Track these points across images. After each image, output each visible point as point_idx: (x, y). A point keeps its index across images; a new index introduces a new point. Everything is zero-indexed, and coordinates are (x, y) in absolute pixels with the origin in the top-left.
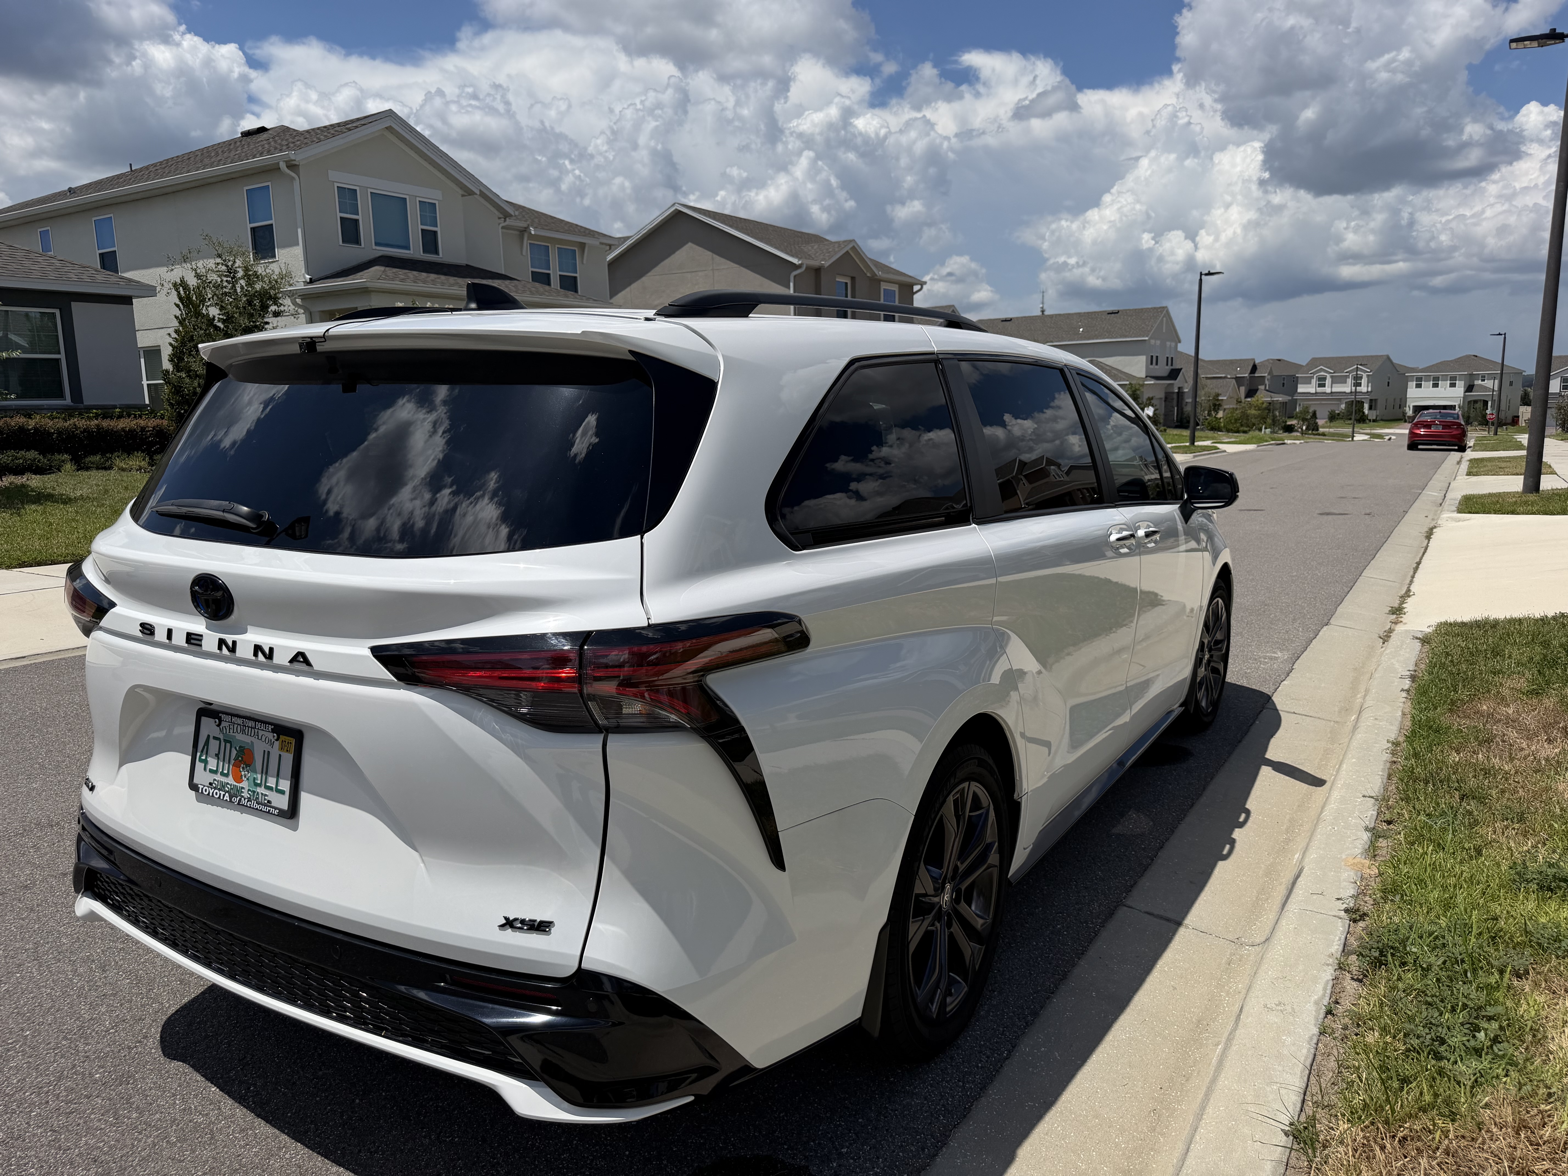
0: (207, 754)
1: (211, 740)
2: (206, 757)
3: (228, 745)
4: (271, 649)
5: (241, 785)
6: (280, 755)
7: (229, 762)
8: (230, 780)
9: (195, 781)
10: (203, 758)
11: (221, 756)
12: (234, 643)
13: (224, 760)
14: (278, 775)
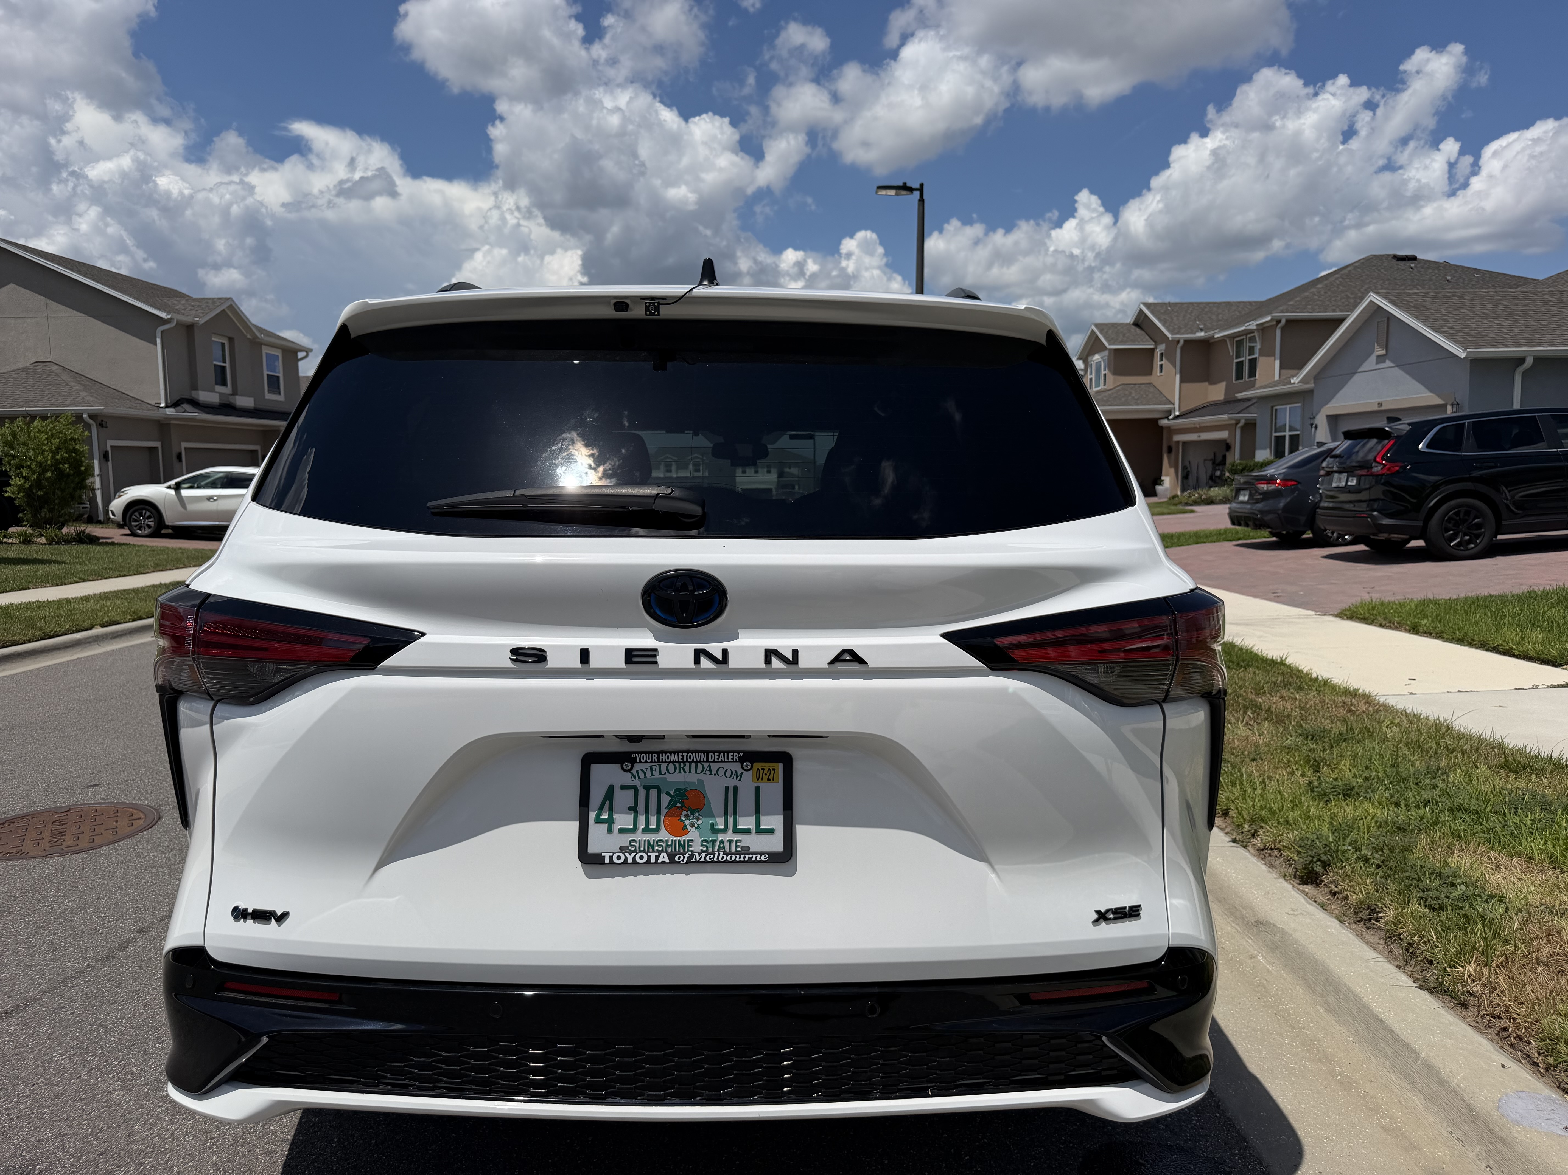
0: (611, 809)
1: (617, 791)
2: (611, 815)
3: (653, 793)
4: (795, 652)
5: (686, 838)
6: (758, 789)
7: (659, 812)
8: (664, 835)
9: (592, 849)
10: (605, 816)
11: (641, 807)
12: (725, 652)
13: (647, 812)
14: (758, 812)
